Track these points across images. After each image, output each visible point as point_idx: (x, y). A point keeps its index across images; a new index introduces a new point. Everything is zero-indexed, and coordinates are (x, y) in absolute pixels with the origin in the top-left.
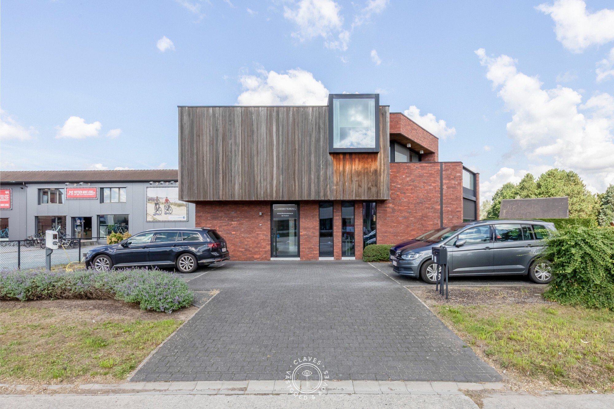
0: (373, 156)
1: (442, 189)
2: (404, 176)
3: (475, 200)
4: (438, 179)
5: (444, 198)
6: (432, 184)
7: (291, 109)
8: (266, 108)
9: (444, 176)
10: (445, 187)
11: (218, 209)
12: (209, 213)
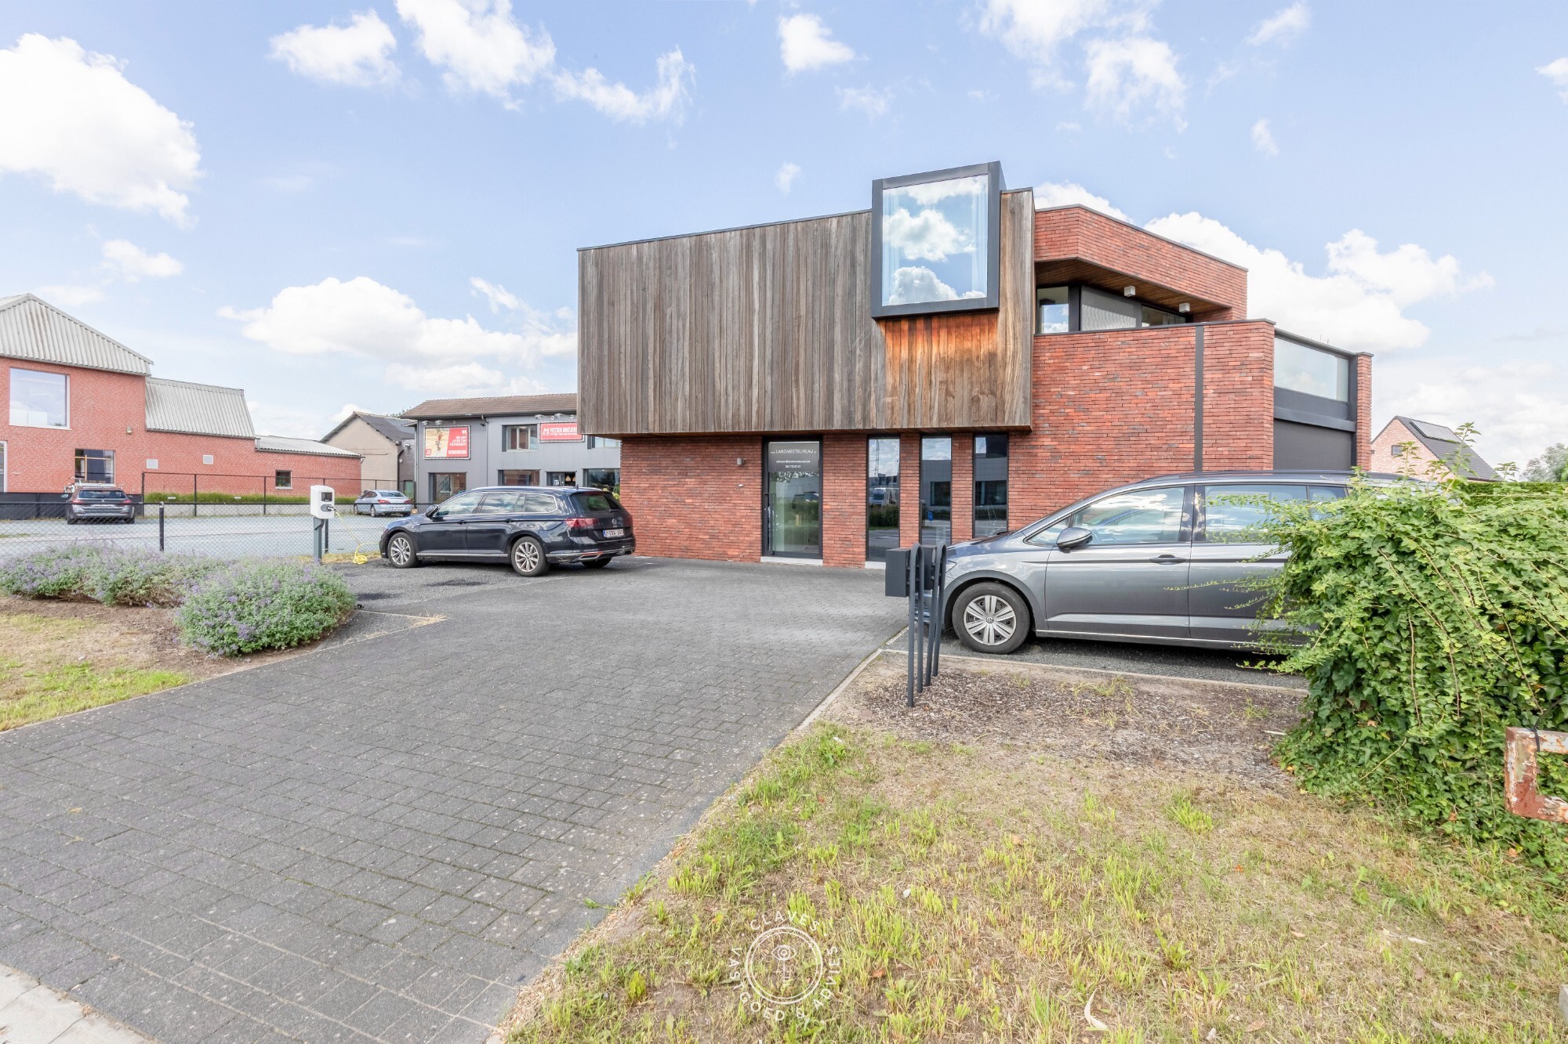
0: (984, 319)
1: (1199, 397)
2: (1085, 368)
3: (1352, 430)
4: (1190, 370)
5: (1206, 421)
6: (1171, 385)
7: (792, 227)
8: (738, 233)
9: (1207, 363)
10: (1209, 392)
11: (659, 451)
12: (644, 459)
